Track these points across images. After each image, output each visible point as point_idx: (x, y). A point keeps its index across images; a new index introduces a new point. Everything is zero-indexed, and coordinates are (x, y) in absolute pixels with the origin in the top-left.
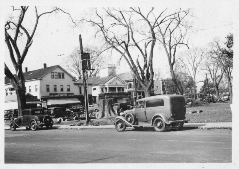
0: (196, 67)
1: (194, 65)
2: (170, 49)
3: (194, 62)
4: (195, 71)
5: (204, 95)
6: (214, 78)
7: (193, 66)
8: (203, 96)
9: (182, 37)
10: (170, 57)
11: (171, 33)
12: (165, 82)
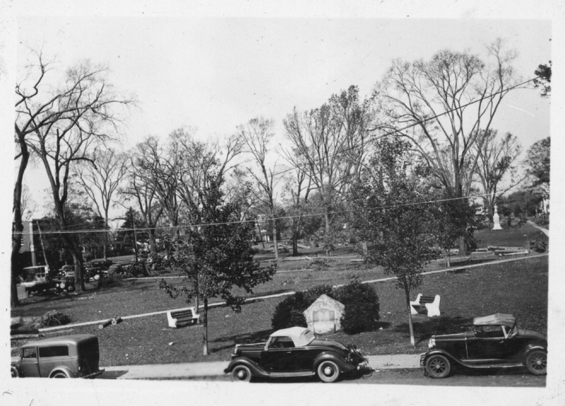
0: (111, 192)
1: (105, 188)
2: (58, 169)
3: (105, 182)
4: (108, 201)
5: (126, 245)
6: (146, 211)
7: (103, 189)
8: (123, 247)
9: (82, 142)
10: (56, 186)
11: (59, 139)
12: (42, 224)
